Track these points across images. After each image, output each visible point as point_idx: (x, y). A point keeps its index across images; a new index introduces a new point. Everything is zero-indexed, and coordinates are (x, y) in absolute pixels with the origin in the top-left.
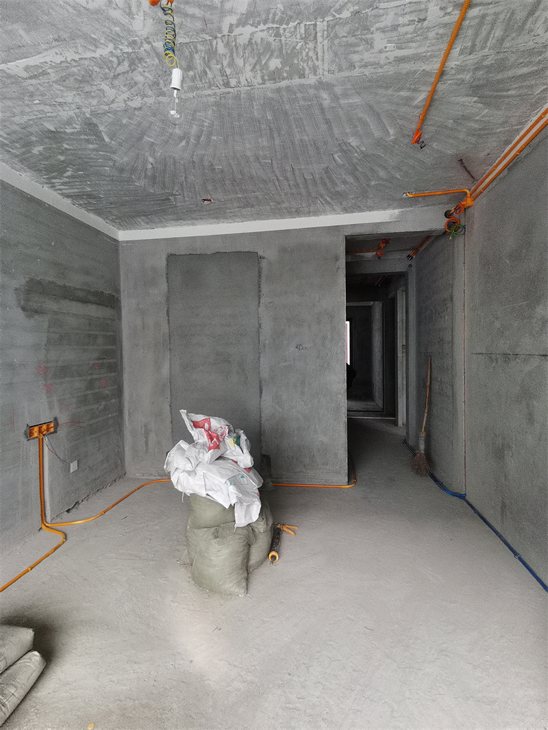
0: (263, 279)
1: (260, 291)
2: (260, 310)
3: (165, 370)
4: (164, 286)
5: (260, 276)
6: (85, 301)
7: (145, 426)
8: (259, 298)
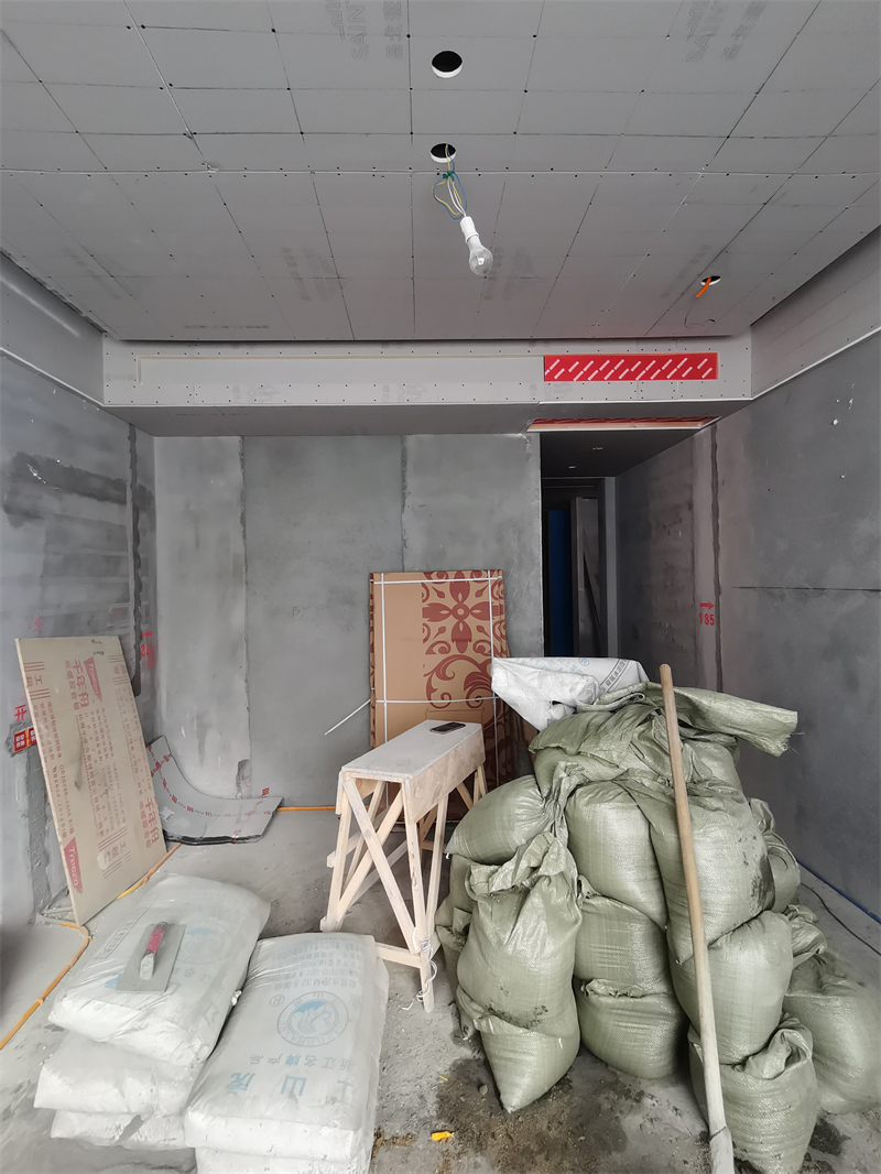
0: (409, 467)
1: (404, 487)
2: (405, 517)
3: (238, 618)
4: (236, 473)
5: (404, 462)
6: (101, 497)
7: (198, 718)
8: (404, 497)
